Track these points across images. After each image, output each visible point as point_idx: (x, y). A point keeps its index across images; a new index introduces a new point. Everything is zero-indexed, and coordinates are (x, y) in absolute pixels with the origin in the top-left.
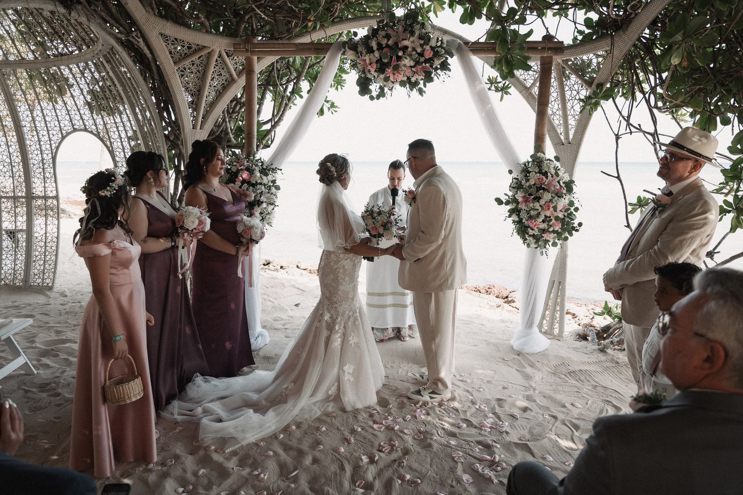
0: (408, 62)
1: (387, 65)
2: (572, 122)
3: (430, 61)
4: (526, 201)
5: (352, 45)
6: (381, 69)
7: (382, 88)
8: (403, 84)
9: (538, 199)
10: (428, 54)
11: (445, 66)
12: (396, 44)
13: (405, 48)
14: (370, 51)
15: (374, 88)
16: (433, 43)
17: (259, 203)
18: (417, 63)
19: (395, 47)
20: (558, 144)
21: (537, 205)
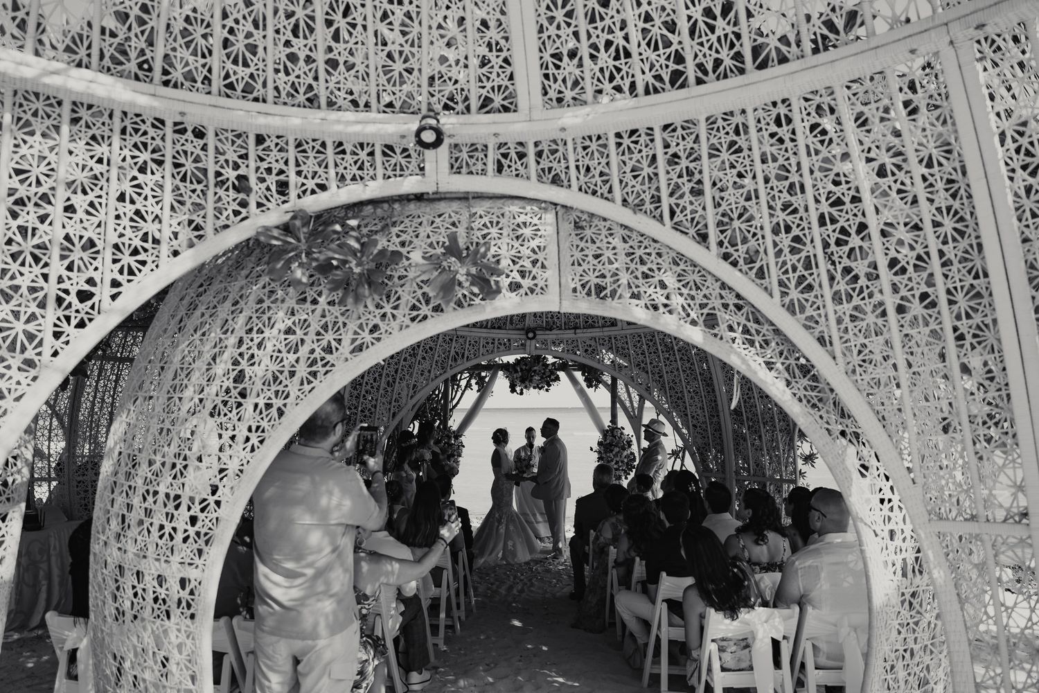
0: (537, 378)
1: (526, 379)
2: (636, 405)
3: (550, 377)
4: (606, 452)
5: (506, 367)
6: (523, 381)
7: (522, 390)
8: (534, 388)
9: (612, 451)
10: (548, 374)
11: (558, 378)
12: (530, 368)
13: (535, 371)
14: (516, 372)
15: (518, 389)
16: (550, 367)
17: (454, 456)
18: (542, 378)
19: (529, 371)
20: (630, 418)
21: (611, 455)
